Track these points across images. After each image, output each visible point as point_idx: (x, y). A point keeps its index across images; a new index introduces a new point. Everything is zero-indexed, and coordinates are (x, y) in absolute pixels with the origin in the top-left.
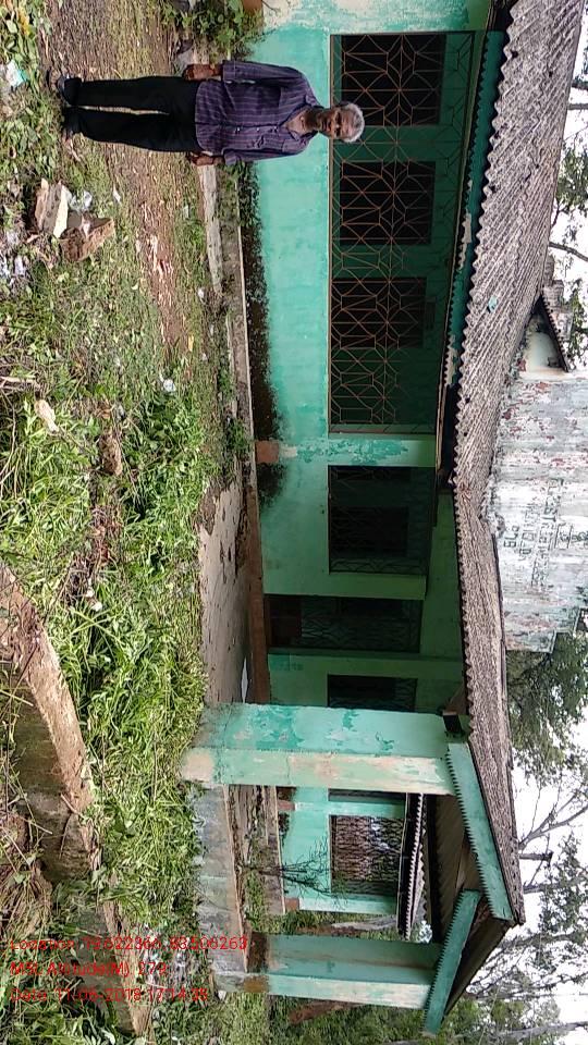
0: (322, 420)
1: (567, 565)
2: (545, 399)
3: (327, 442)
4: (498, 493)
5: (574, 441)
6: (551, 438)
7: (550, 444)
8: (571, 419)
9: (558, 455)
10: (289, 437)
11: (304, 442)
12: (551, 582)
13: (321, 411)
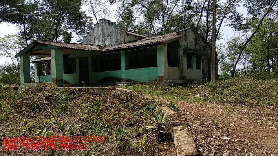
1: (107, 31)
9: (91, 40)
12: (110, 33)
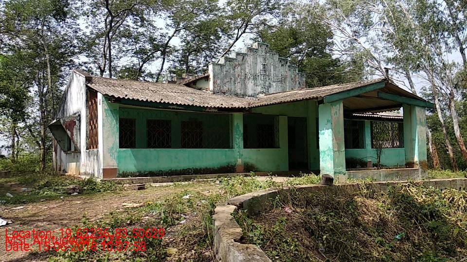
0: (229, 151)
2: (219, 82)
3: (236, 149)
4: (250, 94)
5: (232, 71)
6: (231, 79)
7: (233, 79)
8: (225, 73)
9: (237, 76)
10: (235, 161)
11: (236, 156)
13: (226, 151)
